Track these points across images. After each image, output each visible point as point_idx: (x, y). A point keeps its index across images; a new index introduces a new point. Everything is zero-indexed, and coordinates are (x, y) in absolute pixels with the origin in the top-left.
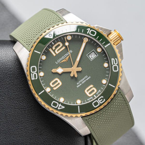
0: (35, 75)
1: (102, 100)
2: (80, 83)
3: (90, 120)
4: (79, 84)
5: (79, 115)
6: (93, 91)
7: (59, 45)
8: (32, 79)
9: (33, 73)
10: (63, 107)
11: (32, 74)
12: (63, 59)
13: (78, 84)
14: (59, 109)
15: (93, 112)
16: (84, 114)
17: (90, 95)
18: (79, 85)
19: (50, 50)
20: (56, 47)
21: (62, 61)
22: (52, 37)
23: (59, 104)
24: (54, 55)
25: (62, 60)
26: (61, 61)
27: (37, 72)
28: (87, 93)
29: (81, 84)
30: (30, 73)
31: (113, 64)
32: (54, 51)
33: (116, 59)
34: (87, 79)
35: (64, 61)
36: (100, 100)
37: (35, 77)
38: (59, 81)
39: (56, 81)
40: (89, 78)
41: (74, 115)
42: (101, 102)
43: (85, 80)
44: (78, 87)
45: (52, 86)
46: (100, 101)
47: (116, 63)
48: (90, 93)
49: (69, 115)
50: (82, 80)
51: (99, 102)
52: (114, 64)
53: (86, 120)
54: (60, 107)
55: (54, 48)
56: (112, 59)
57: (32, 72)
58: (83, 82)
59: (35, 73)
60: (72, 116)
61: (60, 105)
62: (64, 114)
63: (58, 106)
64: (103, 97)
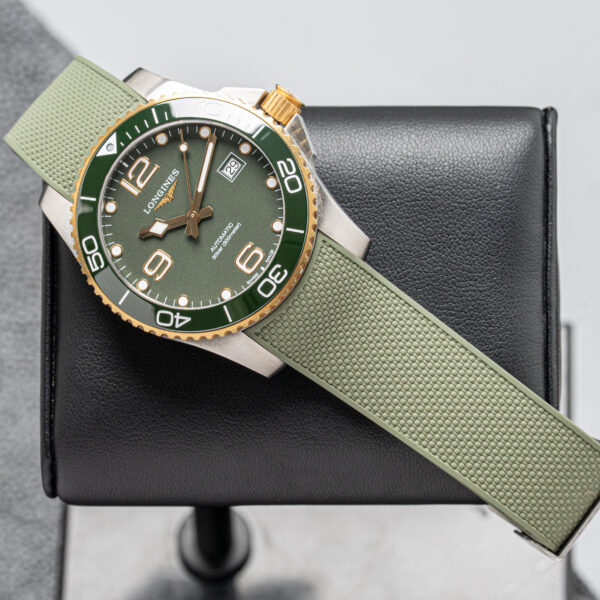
0: (97, 258)
1: (279, 274)
2: (219, 247)
3: (266, 331)
4: (217, 250)
5: (233, 328)
6: (256, 256)
7: (142, 165)
8: (93, 270)
9: (91, 256)
10: (188, 319)
11: (89, 258)
12: (161, 198)
13: (215, 251)
14: (177, 326)
15: (266, 310)
16: (245, 323)
17: (249, 271)
18: (217, 253)
19: (124, 183)
20: (136, 173)
21: (160, 204)
22: (115, 151)
23: (175, 314)
24: (136, 192)
25: (159, 201)
26: (156, 205)
27: (100, 250)
28: (243, 267)
29: (220, 250)
30: (85, 255)
31: (283, 176)
32: (133, 182)
33: (289, 160)
34: (234, 232)
35: (164, 201)
36: (274, 275)
37: (99, 264)
38: (165, 257)
39: (158, 258)
40: (237, 227)
41: (221, 332)
42: (278, 279)
43: (228, 234)
44: (214, 257)
45: (150, 273)
46: (275, 278)
47: (291, 170)
48: (249, 265)
49: (209, 335)
50: (221, 238)
51: (274, 280)
52: (287, 175)
53: (257, 334)
54: (181, 321)
55: (130, 176)
56: (279, 163)
57: (87, 252)
58: (225, 242)
59: (95, 252)
60: (216, 336)
61: (178, 317)
62: (197, 336)
63: (175, 319)
64: (279, 266)
